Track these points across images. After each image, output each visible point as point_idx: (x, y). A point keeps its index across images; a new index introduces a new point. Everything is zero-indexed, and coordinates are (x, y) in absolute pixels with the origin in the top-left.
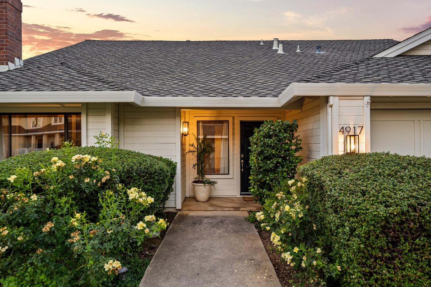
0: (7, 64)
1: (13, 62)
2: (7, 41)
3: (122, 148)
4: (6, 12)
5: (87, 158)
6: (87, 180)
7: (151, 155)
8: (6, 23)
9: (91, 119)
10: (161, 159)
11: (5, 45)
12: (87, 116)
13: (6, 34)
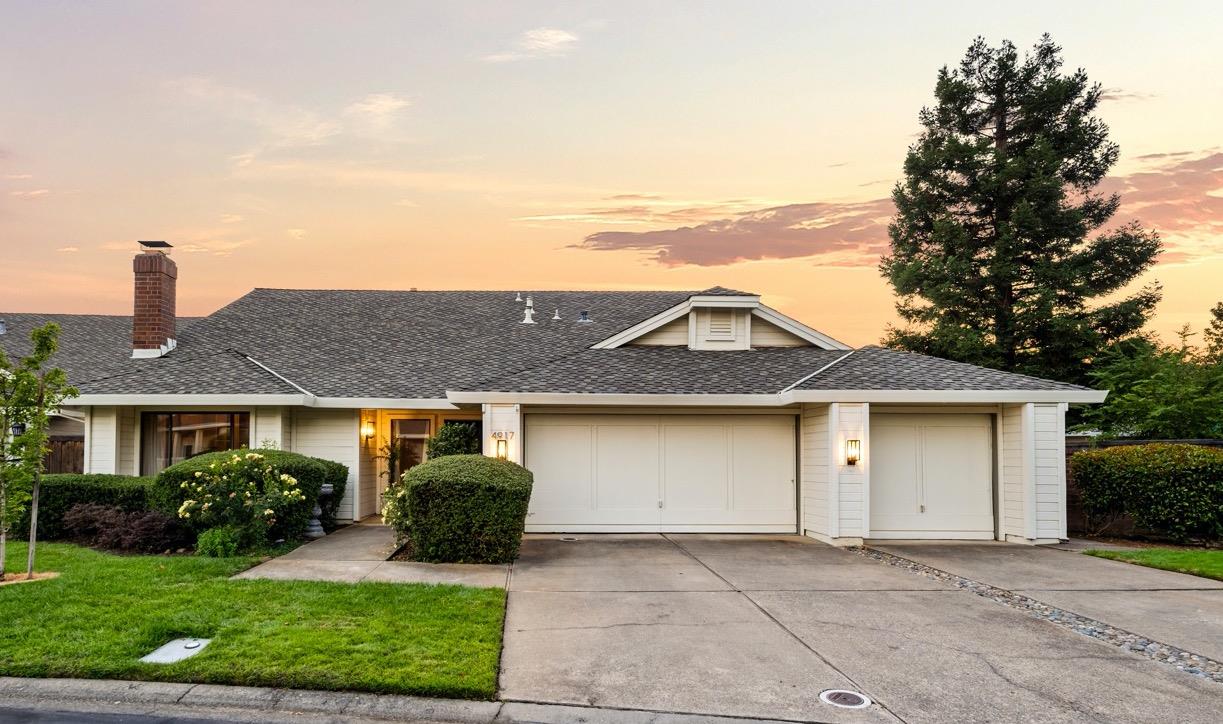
0: (159, 348)
1: (165, 344)
2: (160, 320)
3: (293, 451)
4: (160, 284)
5: (257, 456)
6: (256, 470)
7: (322, 458)
8: (160, 297)
9: (260, 420)
10: (319, 460)
11: (158, 325)
12: (256, 417)
13: (159, 311)
